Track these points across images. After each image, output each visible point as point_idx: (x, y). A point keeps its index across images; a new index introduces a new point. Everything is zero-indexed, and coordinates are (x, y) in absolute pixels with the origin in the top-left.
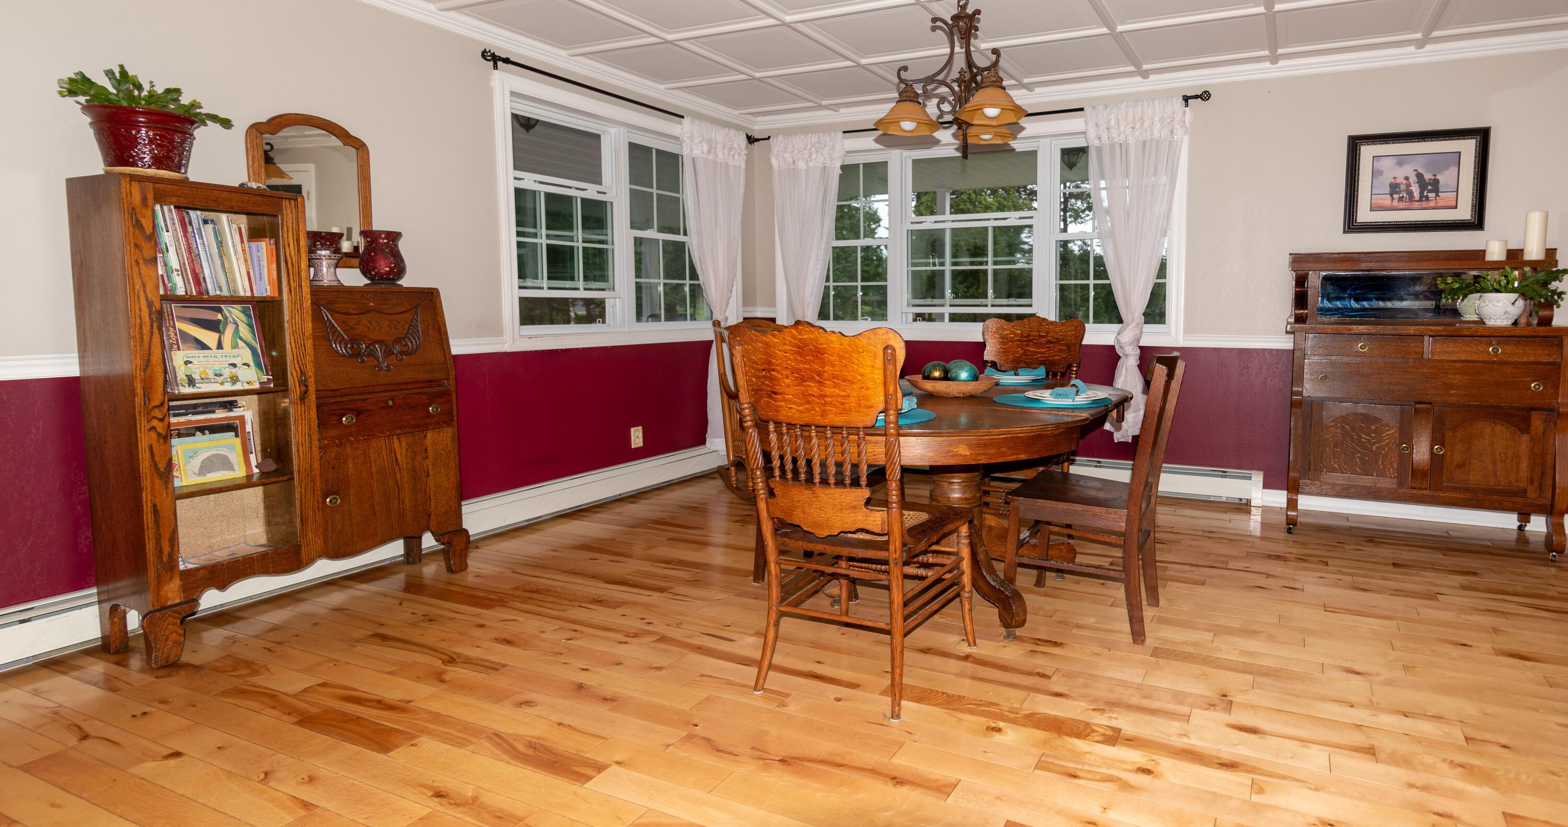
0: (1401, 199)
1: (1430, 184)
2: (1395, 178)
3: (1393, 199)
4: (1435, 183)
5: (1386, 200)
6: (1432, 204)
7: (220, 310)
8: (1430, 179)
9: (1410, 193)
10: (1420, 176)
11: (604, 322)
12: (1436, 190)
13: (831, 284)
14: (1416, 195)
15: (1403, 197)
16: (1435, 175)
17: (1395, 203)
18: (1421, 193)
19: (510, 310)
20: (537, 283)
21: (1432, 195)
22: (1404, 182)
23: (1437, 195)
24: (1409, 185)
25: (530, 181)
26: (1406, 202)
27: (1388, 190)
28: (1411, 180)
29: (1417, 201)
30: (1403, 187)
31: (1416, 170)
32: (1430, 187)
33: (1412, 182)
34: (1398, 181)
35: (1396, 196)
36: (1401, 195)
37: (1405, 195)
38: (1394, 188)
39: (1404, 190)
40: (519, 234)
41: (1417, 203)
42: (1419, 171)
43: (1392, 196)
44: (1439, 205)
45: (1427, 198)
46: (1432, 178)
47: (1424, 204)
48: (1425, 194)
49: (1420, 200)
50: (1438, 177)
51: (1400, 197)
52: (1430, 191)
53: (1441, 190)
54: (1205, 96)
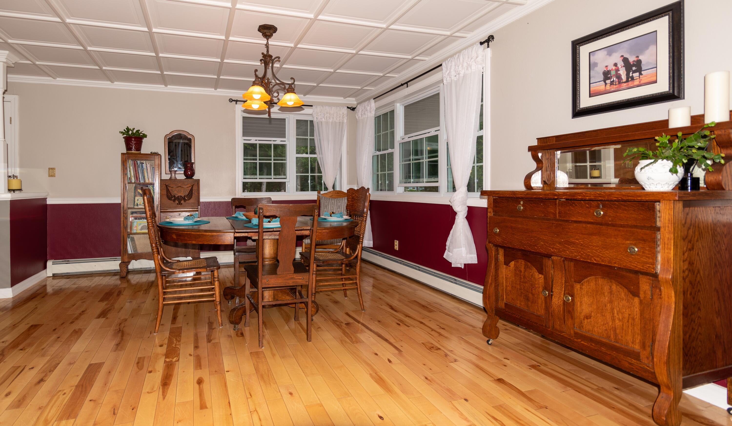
0: (612, 83)
1: (634, 65)
2: (607, 66)
3: (606, 84)
4: (638, 63)
5: (601, 86)
6: (636, 82)
7: (147, 186)
8: (634, 61)
9: (619, 77)
10: (625, 60)
11: (285, 191)
12: (639, 70)
13: (379, 173)
14: (624, 78)
15: (614, 81)
16: (638, 57)
17: (608, 87)
18: (628, 75)
19: (240, 187)
20: (255, 177)
21: (636, 75)
22: (614, 68)
23: (641, 74)
24: (617, 70)
25: (253, 140)
26: (616, 85)
27: (602, 77)
28: (619, 66)
29: (625, 82)
30: (613, 73)
31: (622, 56)
32: (634, 68)
33: (620, 67)
34: (609, 68)
35: (608, 82)
36: (612, 80)
37: (615, 79)
38: (606, 75)
39: (614, 75)
40: (244, 159)
41: (625, 84)
42: (625, 56)
43: (604, 81)
44: (642, 82)
45: (633, 78)
46: (635, 59)
47: (630, 84)
48: (631, 75)
49: (627, 81)
50: (640, 58)
51: (611, 82)
52: (634, 72)
53: (643, 68)
54: (491, 38)
